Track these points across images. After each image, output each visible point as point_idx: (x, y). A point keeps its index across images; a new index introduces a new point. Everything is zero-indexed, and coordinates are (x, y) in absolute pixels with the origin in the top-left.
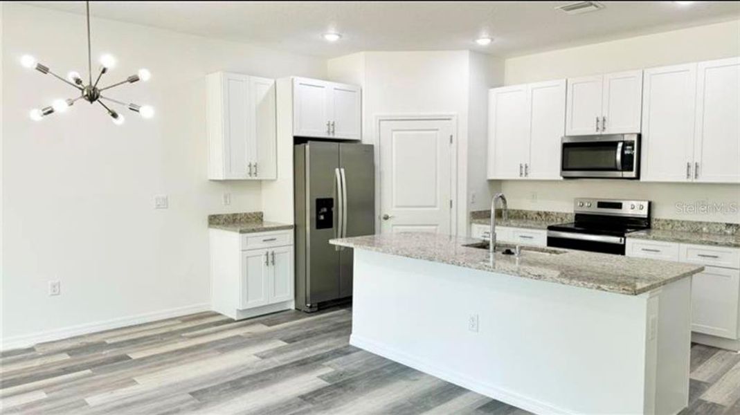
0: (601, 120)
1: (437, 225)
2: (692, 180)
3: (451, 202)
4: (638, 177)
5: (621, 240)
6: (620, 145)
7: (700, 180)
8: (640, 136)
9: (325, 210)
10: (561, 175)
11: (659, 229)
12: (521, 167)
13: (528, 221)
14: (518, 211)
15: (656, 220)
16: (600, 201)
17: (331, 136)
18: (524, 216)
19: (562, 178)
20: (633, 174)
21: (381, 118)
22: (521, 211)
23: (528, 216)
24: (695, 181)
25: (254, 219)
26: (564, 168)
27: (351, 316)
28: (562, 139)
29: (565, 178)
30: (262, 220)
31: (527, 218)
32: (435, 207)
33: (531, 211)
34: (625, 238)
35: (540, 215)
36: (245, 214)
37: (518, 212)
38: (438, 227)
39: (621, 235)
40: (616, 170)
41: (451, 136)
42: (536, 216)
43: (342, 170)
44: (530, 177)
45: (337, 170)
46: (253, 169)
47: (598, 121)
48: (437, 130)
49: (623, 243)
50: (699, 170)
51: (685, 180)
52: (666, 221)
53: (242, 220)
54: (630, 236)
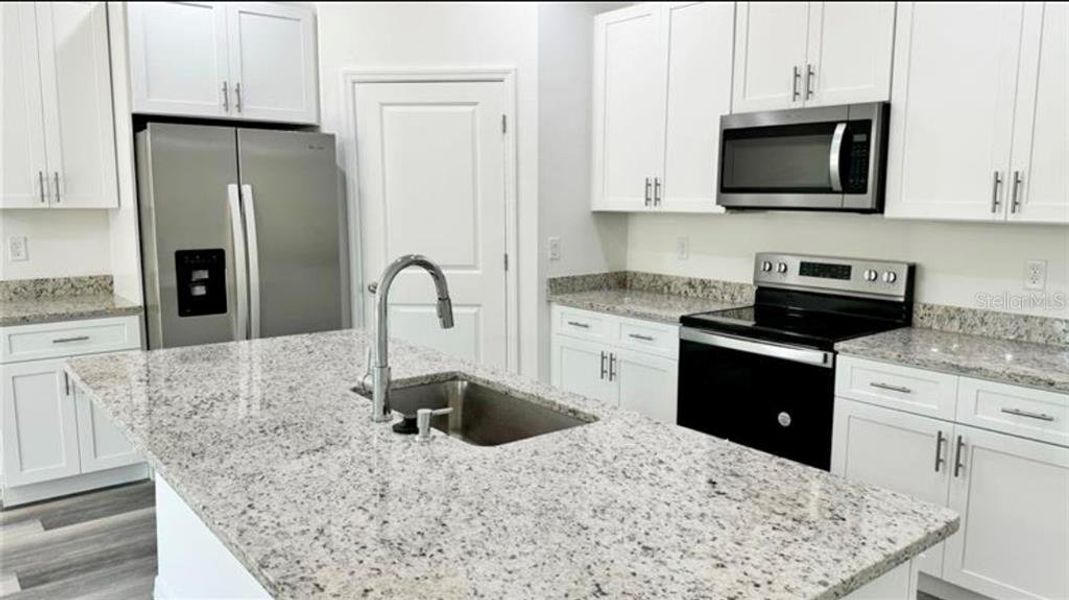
0: (803, 72)
1: (478, 306)
2: (1004, 215)
3: (506, 256)
4: (879, 207)
5: (825, 360)
6: (840, 130)
7: (1023, 216)
8: (886, 108)
9: (204, 275)
10: (718, 203)
11: (930, 328)
12: (648, 185)
13: (672, 297)
14: (654, 275)
15: (925, 306)
16: (808, 260)
17: (235, 115)
18: (666, 288)
19: (722, 210)
20: (866, 200)
21: (357, 78)
22: (660, 276)
23: (672, 290)
24: (1011, 218)
25: (91, 290)
26: (724, 188)
27: (155, 532)
28: (723, 119)
29: (728, 208)
30: (111, 292)
31: (670, 293)
32: (474, 267)
33: (677, 278)
34: (835, 353)
35: (693, 287)
36: (68, 280)
37: (656, 277)
38: (482, 309)
39: (826, 346)
40: (829, 190)
41: (504, 117)
42: (687, 288)
43: (247, 189)
44: (663, 207)
45: (233, 189)
46: (51, 184)
47: (797, 75)
48: (475, 104)
49: (829, 365)
50: (1024, 190)
51: (988, 216)
52: (947, 310)
53: (57, 293)
54: (845, 350)
